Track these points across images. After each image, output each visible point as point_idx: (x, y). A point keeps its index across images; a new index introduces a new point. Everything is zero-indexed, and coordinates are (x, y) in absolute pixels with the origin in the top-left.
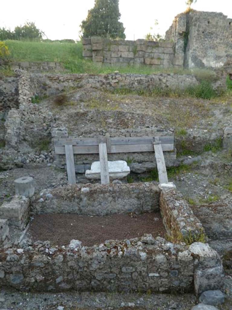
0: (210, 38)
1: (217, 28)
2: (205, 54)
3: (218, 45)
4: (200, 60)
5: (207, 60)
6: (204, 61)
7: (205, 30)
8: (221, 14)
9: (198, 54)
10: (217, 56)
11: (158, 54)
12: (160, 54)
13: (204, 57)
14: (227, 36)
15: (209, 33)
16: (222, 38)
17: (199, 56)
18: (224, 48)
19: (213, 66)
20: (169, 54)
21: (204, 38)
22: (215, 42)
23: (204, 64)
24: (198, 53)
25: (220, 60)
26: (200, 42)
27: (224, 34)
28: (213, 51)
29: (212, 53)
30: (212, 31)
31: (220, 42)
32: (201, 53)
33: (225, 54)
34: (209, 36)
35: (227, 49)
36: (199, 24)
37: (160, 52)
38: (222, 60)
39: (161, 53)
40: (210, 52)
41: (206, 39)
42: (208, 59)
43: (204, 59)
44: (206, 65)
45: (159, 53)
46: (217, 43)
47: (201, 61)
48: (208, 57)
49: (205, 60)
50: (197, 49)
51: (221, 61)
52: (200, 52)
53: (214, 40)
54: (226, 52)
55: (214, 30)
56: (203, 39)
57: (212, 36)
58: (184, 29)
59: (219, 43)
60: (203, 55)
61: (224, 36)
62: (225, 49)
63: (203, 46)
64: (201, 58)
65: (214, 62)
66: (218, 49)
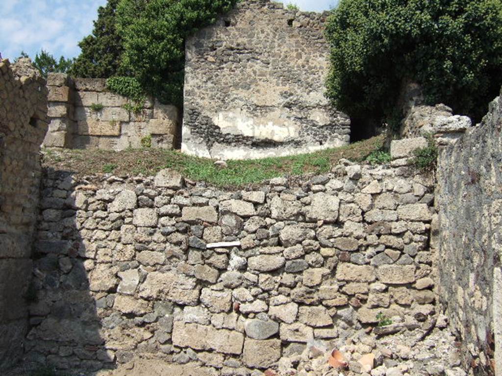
0: (234, 61)
1: (252, 36)
2: (220, 103)
4: (206, 118)
5: (226, 119)
6: (220, 121)
9: (201, 102)
10: (257, 106)
13: (219, 109)
14: (283, 55)
15: (232, 49)
16: (271, 59)
17: (203, 108)
18: (277, 85)
19: (247, 133)
22: (249, 71)
23: (218, 127)
24: (199, 100)
25: (268, 117)
26: (205, 73)
27: (276, 50)
28: (243, 94)
29: (241, 99)
30: (238, 45)
31: (264, 69)
32: (207, 100)
33: (283, 101)
34: (231, 58)
35: (287, 88)
38: (273, 117)
40: (238, 98)
42: (231, 115)
43: (218, 116)
44: (224, 132)
46: (255, 72)
47: (209, 120)
48: (229, 111)
49: (221, 117)
50: (196, 90)
51: (269, 121)
52: (206, 97)
53: (245, 66)
54: (284, 95)
55: (245, 40)
56: (213, 66)
57: (240, 56)
59: (262, 74)
60: (215, 105)
61: (274, 55)
62: (281, 87)
63: (212, 82)
64: (208, 114)
65: (251, 122)
66: (258, 88)
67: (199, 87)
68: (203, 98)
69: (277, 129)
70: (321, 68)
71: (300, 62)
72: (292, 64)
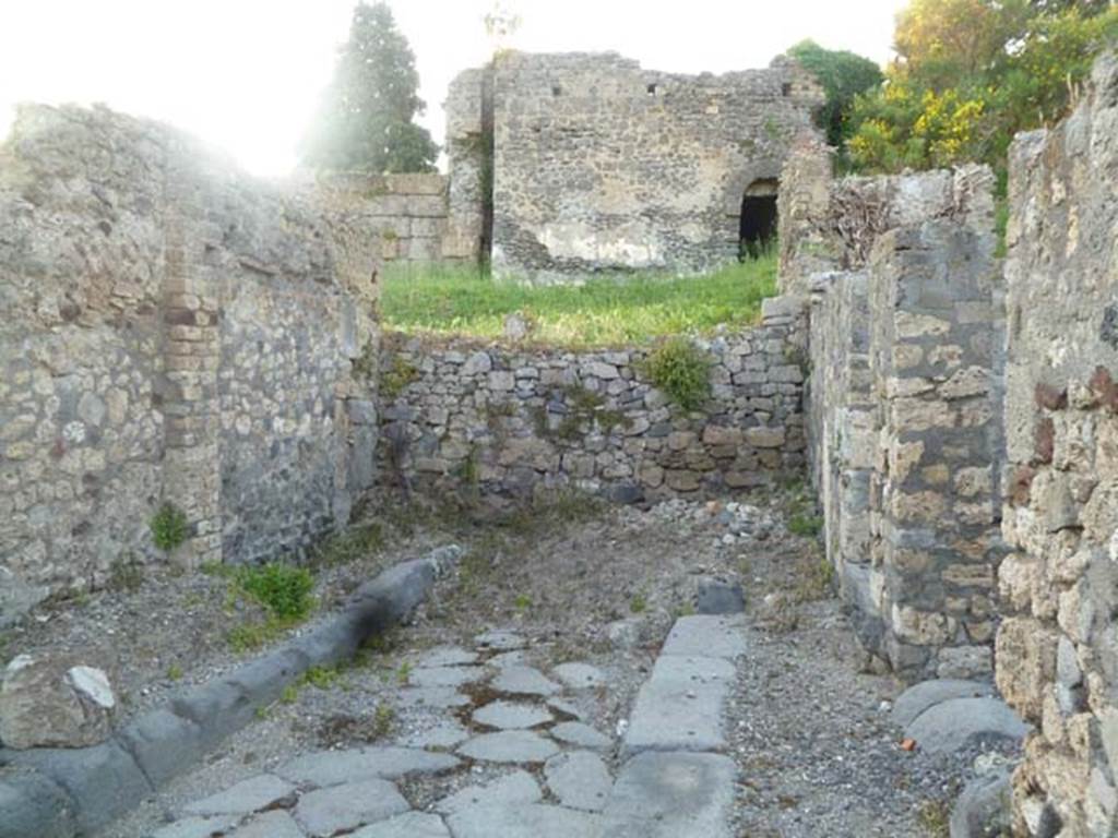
0: (567, 148)
1: (594, 110)
2: (548, 211)
3: (602, 173)
4: (527, 232)
5: (557, 235)
6: (546, 237)
7: (540, 120)
8: (610, 58)
9: (520, 211)
10: (602, 215)
11: (385, 219)
12: (393, 220)
13: (546, 220)
14: (640, 138)
15: (564, 130)
16: (622, 145)
17: (522, 219)
18: (632, 183)
19: (588, 255)
20: (431, 217)
21: (539, 151)
22: (589, 162)
23: (544, 247)
24: (515, 207)
25: (618, 230)
26: (524, 167)
27: (628, 131)
28: (582, 197)
29: (577, 205)
30: (572, 123)
31: (612, 160)
32: (528, 206)
33: (639, 207)
34: (563, 143)
35: (646, 188)
36: (515, 102)
37: (392, 212)
38: (625, 230)
39: (395, 216)
40: (573, 203)
41: (551, 154)
42: (563, 229)
43: (544, 230)
44: (553, 253)
45: (390, 216)
46: (598, 165)
47: (532, 236)
48: (560, 223)
49: (549, 232)
50: (511, 191)
51: (620, 236)
52: (527, 202)
53: (583, 155)
54: (641, 197)
55: (584, 117)
56: (535, 155)
57: (575, 140)
58: (474, 124)
59: (609, 166)
60: (539, 214)
61: (627, 139)
62: (637, 186)
63: (535, 180)
64: (530, 227)
65: (592, 239)
66: (604, 188)
67: (516, 188)
68: (522, 205)
69: (630, 248)
70: (697, 157)
71: (666, 149)
72: (654, 151)
